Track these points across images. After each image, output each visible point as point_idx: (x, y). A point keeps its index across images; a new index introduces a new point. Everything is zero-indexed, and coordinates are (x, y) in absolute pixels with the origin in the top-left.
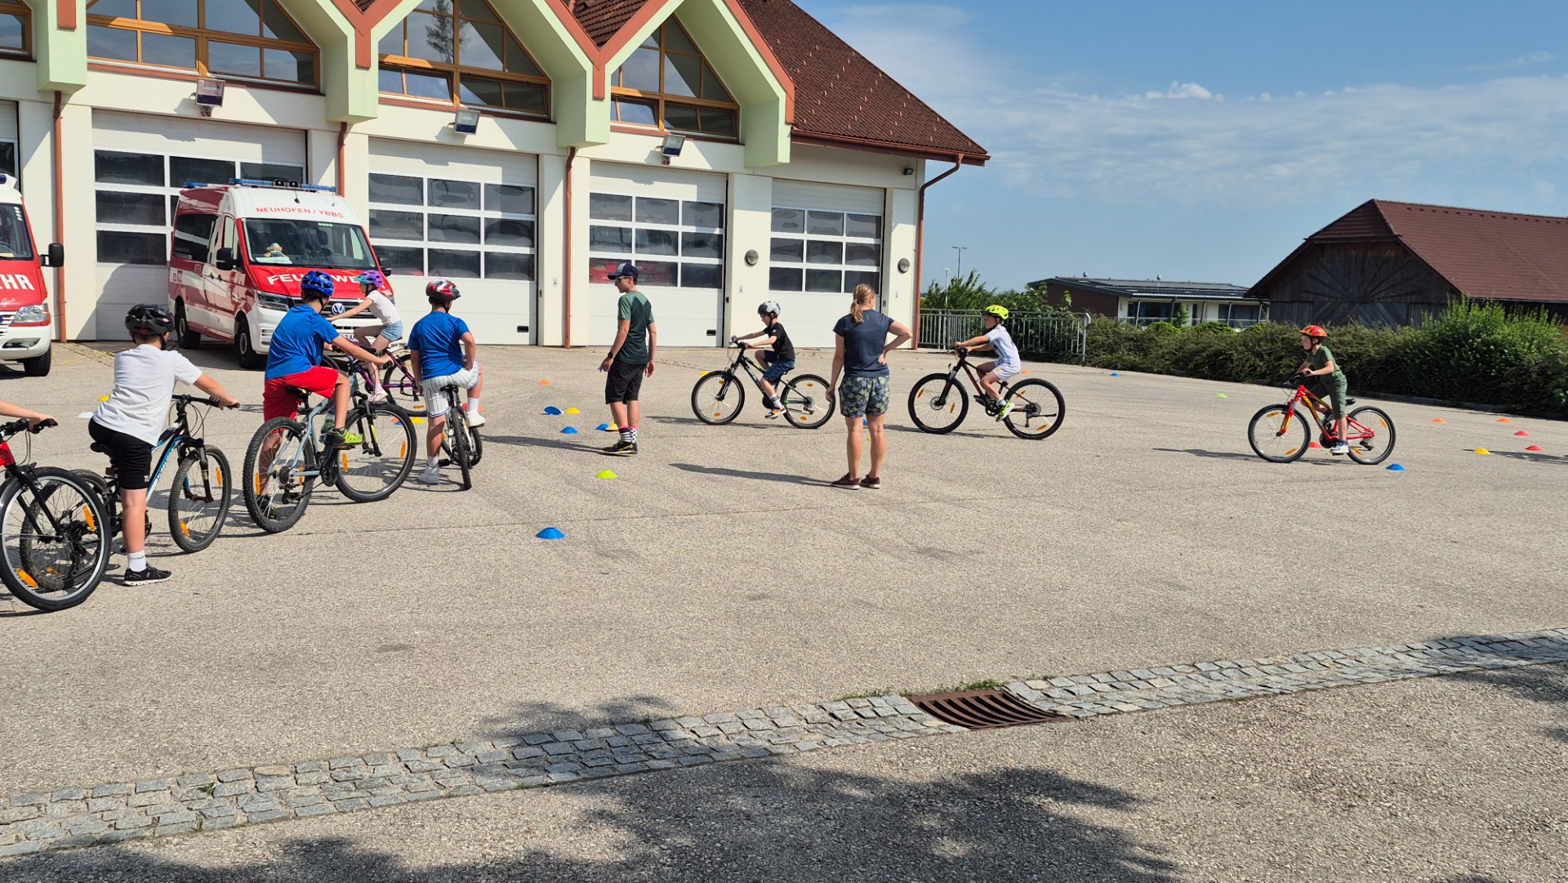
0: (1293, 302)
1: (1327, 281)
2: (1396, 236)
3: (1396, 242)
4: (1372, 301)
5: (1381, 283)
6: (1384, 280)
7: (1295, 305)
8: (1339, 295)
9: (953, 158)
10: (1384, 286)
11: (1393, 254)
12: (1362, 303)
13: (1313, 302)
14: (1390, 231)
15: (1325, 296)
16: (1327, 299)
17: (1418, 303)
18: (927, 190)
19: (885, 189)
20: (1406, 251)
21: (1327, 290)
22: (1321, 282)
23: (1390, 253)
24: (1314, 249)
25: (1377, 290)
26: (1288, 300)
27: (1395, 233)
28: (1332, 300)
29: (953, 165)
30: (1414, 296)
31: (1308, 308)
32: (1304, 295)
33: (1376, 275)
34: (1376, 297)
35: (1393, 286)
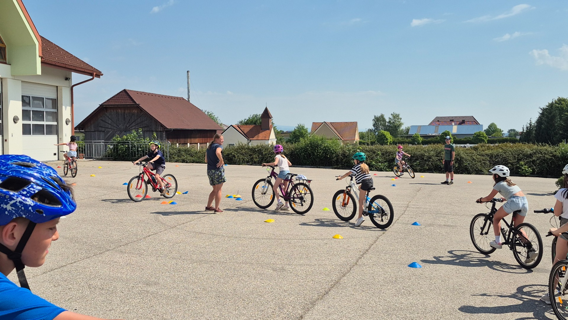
0: (95, 131)
1: (110, 123)
2: (138, 104)
3: (138, 107)
4: (129, 131)
5: (132, 123)
6: (134, 122)
7: (96, 133)
8: (115, 128)
9: (91, 74)
10: (133, 124)
12: (125, 131)
13: (104, 131)
15: (109, 129)
16: (110, 130)
17: (148, 131)
18: (74, 88)
19: (57, 87)
21: (110, 126)
22: (108, 123)
24: (103, 109)
25: (131, 126)
26: (93, 131)
27: (137, 103)
28: (113, 130)
29: (92, 77)
30: (146, 128)
31: (102, 134)
32: (100, 128)
33: (130, 120)
34: (131, 129)
35: (137, 124)
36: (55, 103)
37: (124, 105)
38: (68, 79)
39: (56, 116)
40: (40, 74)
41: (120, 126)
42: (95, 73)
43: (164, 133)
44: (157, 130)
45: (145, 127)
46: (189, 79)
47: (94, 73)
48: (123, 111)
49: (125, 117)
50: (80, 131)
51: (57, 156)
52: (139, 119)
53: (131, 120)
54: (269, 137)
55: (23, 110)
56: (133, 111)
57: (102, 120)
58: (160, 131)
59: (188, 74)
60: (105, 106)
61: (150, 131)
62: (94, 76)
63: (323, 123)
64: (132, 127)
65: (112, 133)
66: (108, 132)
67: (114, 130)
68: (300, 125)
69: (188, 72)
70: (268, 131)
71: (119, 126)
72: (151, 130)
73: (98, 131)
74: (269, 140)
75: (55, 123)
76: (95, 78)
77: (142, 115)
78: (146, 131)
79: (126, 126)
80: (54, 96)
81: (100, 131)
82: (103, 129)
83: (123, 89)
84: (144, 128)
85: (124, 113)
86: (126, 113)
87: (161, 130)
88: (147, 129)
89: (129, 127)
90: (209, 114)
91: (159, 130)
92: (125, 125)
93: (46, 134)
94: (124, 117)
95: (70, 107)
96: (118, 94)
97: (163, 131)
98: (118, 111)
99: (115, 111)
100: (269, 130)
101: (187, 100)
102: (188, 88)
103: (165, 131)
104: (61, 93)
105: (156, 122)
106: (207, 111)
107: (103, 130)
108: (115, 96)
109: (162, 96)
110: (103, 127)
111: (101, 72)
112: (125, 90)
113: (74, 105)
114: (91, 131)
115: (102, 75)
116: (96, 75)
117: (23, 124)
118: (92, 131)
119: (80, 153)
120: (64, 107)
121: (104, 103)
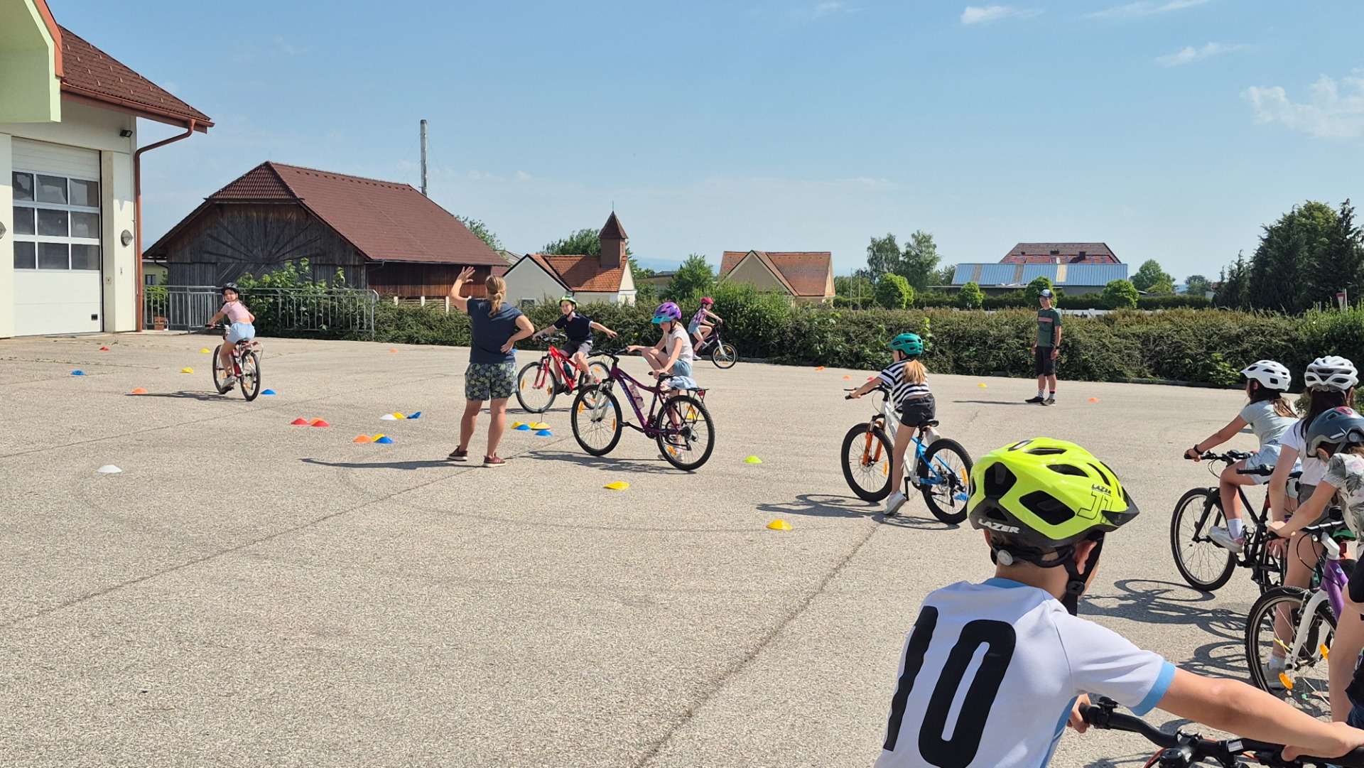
0: (194, 263)
1: (229, 243)
2: (299, 200)
3: (299, 206)
5: (286, 244)
6: (288, 242)
7: (197, 267)
8: (243, 256)
11: (295, 217)
12: (268, 265)
13: (216, 264)
14: (292, 194)
15: (229, 257)
16: (231, 261)
17: (324, 265)
19: (100, 152)
20: (307, 213)
21: (230, 252)
23: (292, 216)
24: (213, 208)
25: (282, 252)
26: (189, 261)
27: (298, 197)
28: (237, 261)
31: (211, 270)
32: (206, 256)
33: (279, 237)
34: (282, 258)
35: (297, 248)
36: (95, 192)
37: (264, 200)
38: (128, 134)
39: (97, 223)
40: (58, 119)
41: (255, 252)
42: (194, 121)
43: (363, 272)
44: (347, 263)
45: (318, 255)
46: (426, 140)
47: (190, 121)
48: (262, 215)
49: (268, 229)
50: (157, 261)
51: (99, 321)
52: (301, 234)
53: (281, 237)
54: (619, 285)
55: (15, 208)
56: (286, 216)
57: (211, 236)
58: (354, 266)
59: (423, 129)
60: (218, 202)
61: (329, 265)
62: (192, 128)
63: (749, 253)
64: (284, 254)
65: (234, 267)
66: (227, 265)
67: (241, 260)
68: (696, 258)
69: (422, 122)
70: (616, 270)
71: (252, 252)
72: (330, 262)
73: (201, 263)
74: (618, 291)
75: (96, 242)
76: (194, 132)
77: (310, 225)
78: (320, 265)
79: (270, 252)
80: (94, 177)
81: (205, 263)
82: (214, 259)
83: (264, 162)
84: (314, 258)
85: (266, 219)
86: (270, 220)
87: (357, 263)
88: (321, 261)
89: (278, 255)
90: (475, 226)
91: (352, 263)
92: (268, 249)
93: (73, 268)
94: (266, 230)
95: (133, 203)
96: (250, 173)
97: (360, 266)
98: (249, 214)
99: (242, 215)
100: (619, 267)
101: (421, 191)
102: (423, 162)
103: (365, 267)
104: (111, 166)
105: (344, 242)
106: (469, 220)
107: (213, 261)
108: (243, 177)
109: (360, 180)
110: (214, 254)
111: (209, 119)
112: (267, 165)
113: (142, 197)
114: (184, 263)
115: (212, 125)
116: (196, 124)
117: (15, 243)
118: (185, 261)
119: (157, 316)
120: (116, 203)
121: (215, 195)
